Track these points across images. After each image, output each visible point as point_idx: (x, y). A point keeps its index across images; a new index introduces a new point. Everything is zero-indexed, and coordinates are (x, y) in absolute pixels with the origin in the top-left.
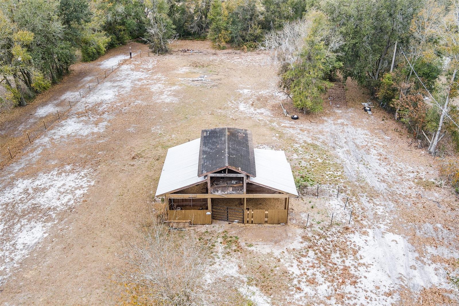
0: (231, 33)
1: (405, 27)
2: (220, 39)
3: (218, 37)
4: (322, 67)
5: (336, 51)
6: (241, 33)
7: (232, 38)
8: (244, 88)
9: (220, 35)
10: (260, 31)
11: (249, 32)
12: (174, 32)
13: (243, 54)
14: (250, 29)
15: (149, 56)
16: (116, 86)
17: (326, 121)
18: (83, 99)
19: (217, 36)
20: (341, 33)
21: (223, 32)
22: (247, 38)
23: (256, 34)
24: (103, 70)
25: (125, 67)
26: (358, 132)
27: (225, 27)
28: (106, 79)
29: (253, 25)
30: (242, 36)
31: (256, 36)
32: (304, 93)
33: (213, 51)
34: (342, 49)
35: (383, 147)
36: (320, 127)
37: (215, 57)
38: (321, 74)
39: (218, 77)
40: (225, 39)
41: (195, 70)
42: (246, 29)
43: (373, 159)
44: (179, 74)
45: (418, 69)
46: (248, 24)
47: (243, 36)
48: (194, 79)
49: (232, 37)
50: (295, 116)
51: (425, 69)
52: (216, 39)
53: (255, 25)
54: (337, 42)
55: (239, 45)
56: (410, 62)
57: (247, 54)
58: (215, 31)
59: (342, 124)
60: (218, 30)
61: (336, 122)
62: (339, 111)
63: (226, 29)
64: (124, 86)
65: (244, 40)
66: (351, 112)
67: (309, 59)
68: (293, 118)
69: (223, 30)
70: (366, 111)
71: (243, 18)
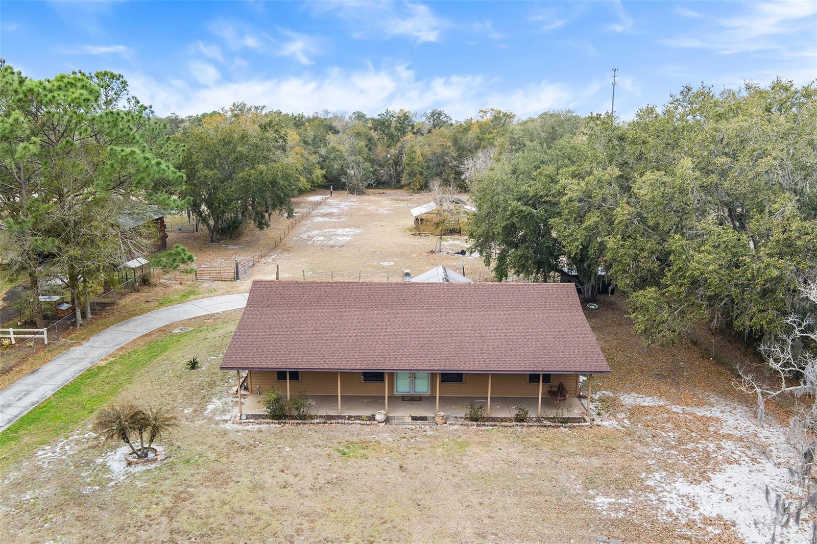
0: (425, 178)
3: (413, 182)
7: (426, 183)
9: (415, 179)
10: (453, 175)
11: (443, 177)
12: (371, 175)
14: (443, 174)
15: (347, 196)
21: (418, 176)
23: (450, 179)
25: (329, 200)
27: (419, 171)
40: (419, 183)
42: (439, 174)
44: (384, 203)
46: (442, 170)
48: (400, 205)
52: (410, 183)
53: (449, 170)
58: (410, 175)
63: (421, 174)
71: (436, 165)
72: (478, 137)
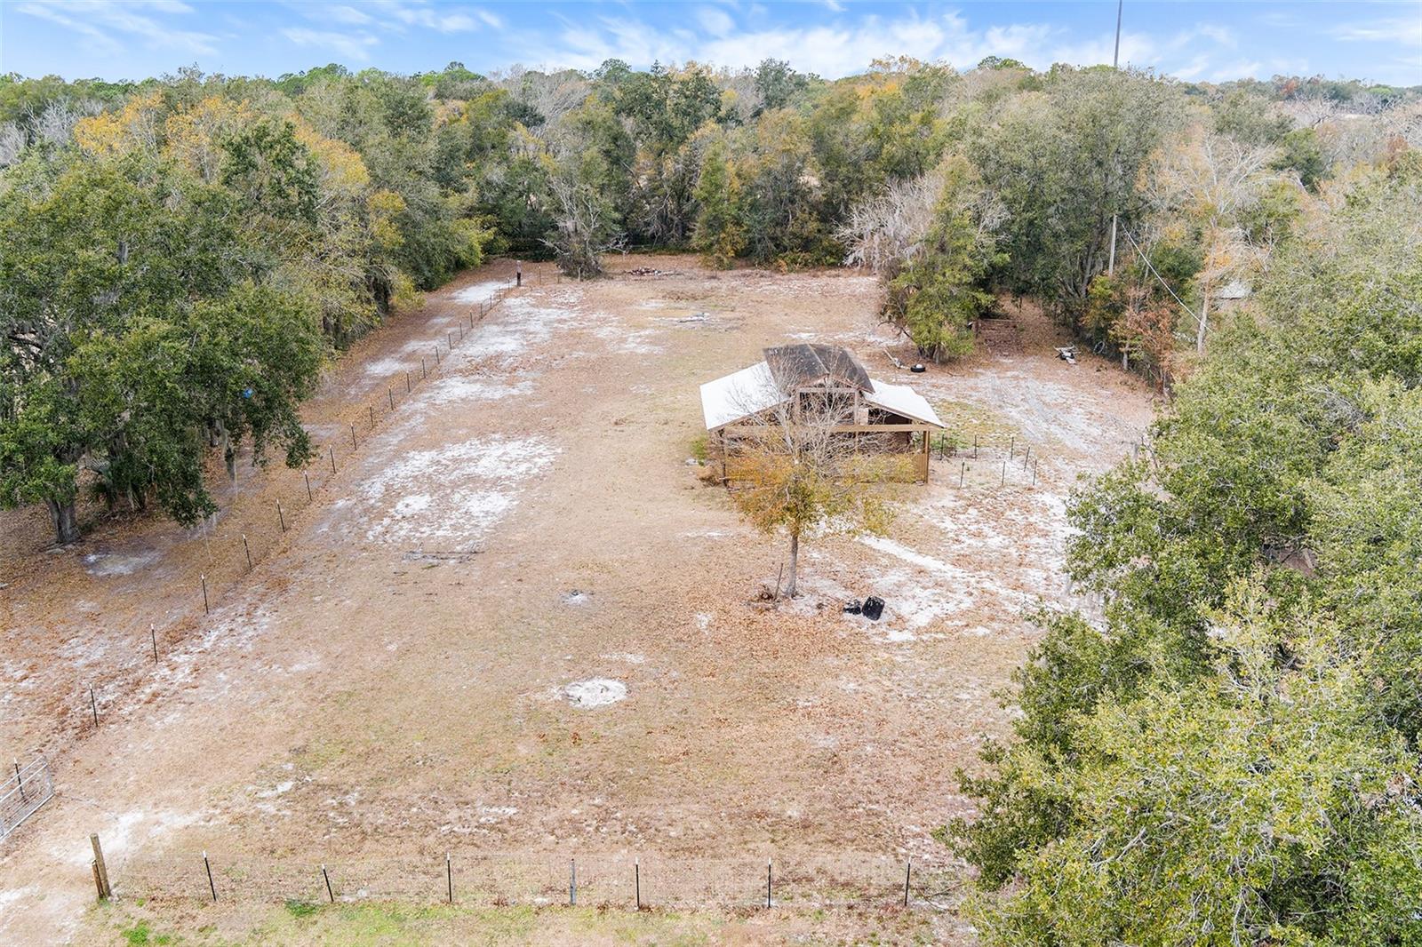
0: (747, 232)
1: (1128, 187)
2: (723, 245)
3: (718, 242)
4: (968, 262)
5: (996, 232)
6: (770, 231)
7: (750, 244)
8: (799, 331)
9: (722, 235)
10: (815, 224)
11: (790, 229)
12: (617, 228)
13: (778, 276)
14: (791, 222)
15: (559, 283)
16: (515, 332)
17: (982, 374)
18: (456, 351)
19: (716, 237)
20: (1003, 199)
21: (730, 228)
22: (786, 242)
23: (806, 234)
24: (466, 306)
25: (510, 301)
26: (1046, 387)
27: (734, 217)
28: (483, 321)
29: (799, 214)
30: (773, 239)
31: (807, 238)
32: (935, 316)
33: (708, 273)
34: (1005, 227)
35: (1097, 404)
36: (971, 382)
37: (714, 283)
38: (967, 278)
39: (736, 314)
40: (733, 244)
41: (677, 305)
42: (781, 223)
43: (1077, 419)
44: (644, 311)
45: (1157, 262)
46: (786, 211)
47: (777, 238)
48: (683, 319)
49: (752, 242)
50: (919, 366)
51: (1170, 260)
52: (712, 245)
53: (804, 211)
54: (995, 215)
55: (766, 260)
56: (1144, 253)
57: (786, 277)
58: (711, 226)
59: (1016, 378)
60: (716, 224)
61: (1002, 375)
62: (1008, 361)
63: (738, 223)
64: (532, 330)
65: (777, 246)
66: (1032, 362)
67: (942, 249)
68: (914, 370)
69: (729, 225)
70: (1064, 359)
71: (775, 199)
72: (874, 131)
